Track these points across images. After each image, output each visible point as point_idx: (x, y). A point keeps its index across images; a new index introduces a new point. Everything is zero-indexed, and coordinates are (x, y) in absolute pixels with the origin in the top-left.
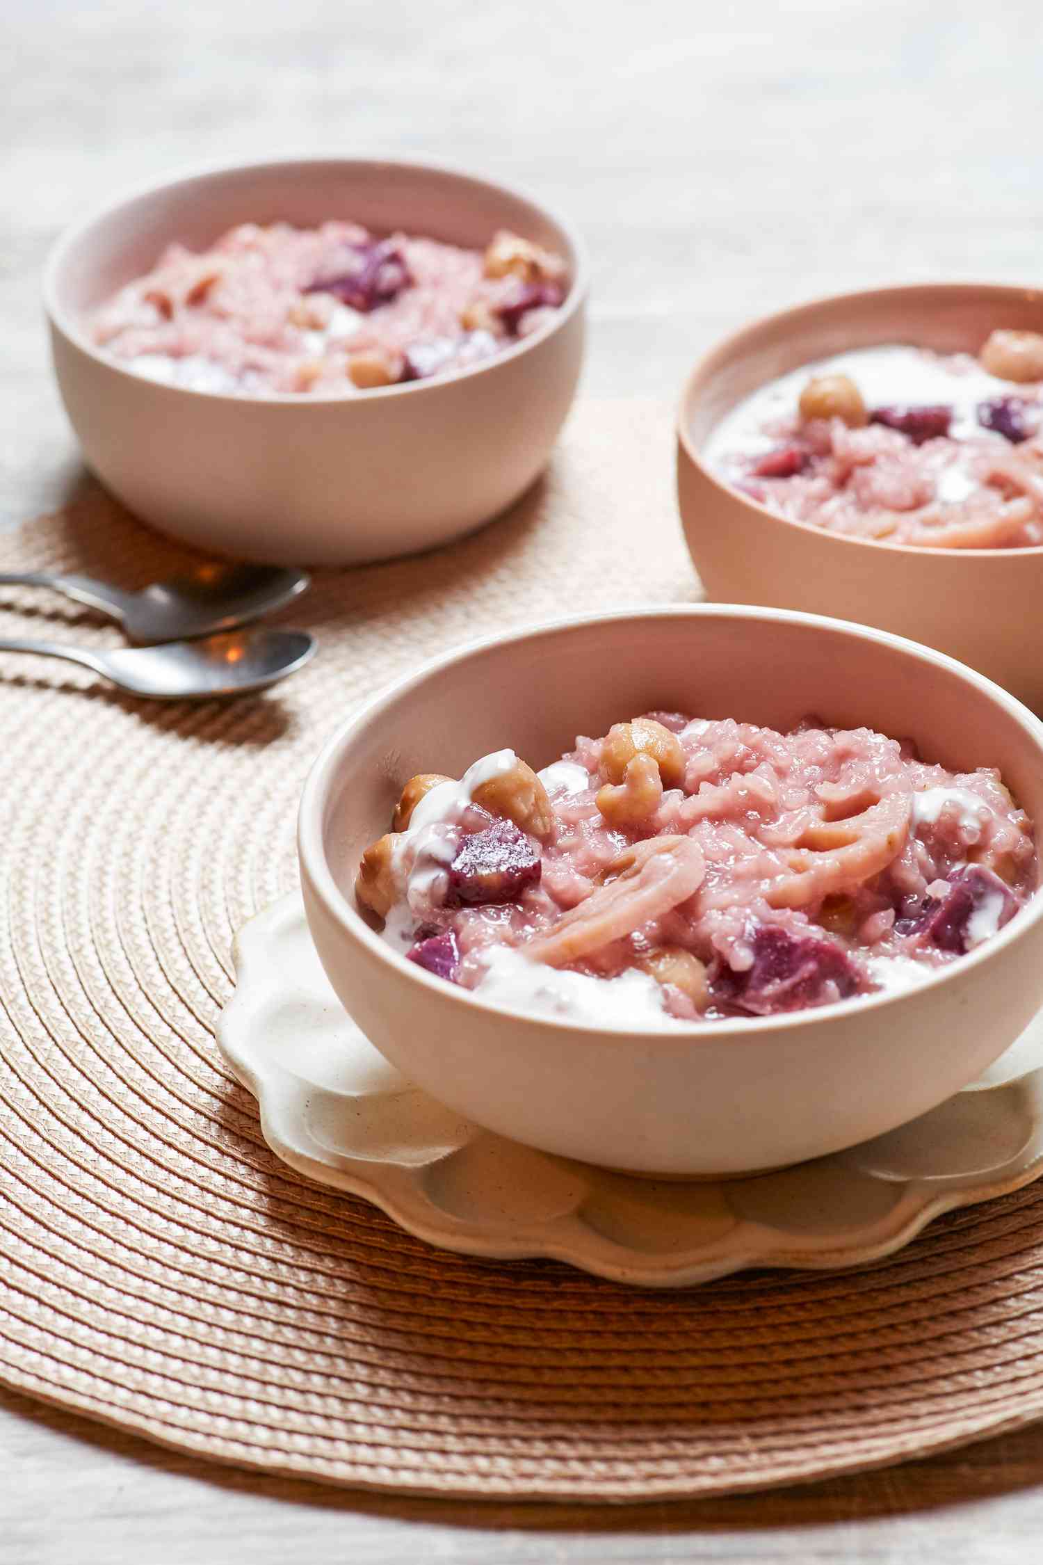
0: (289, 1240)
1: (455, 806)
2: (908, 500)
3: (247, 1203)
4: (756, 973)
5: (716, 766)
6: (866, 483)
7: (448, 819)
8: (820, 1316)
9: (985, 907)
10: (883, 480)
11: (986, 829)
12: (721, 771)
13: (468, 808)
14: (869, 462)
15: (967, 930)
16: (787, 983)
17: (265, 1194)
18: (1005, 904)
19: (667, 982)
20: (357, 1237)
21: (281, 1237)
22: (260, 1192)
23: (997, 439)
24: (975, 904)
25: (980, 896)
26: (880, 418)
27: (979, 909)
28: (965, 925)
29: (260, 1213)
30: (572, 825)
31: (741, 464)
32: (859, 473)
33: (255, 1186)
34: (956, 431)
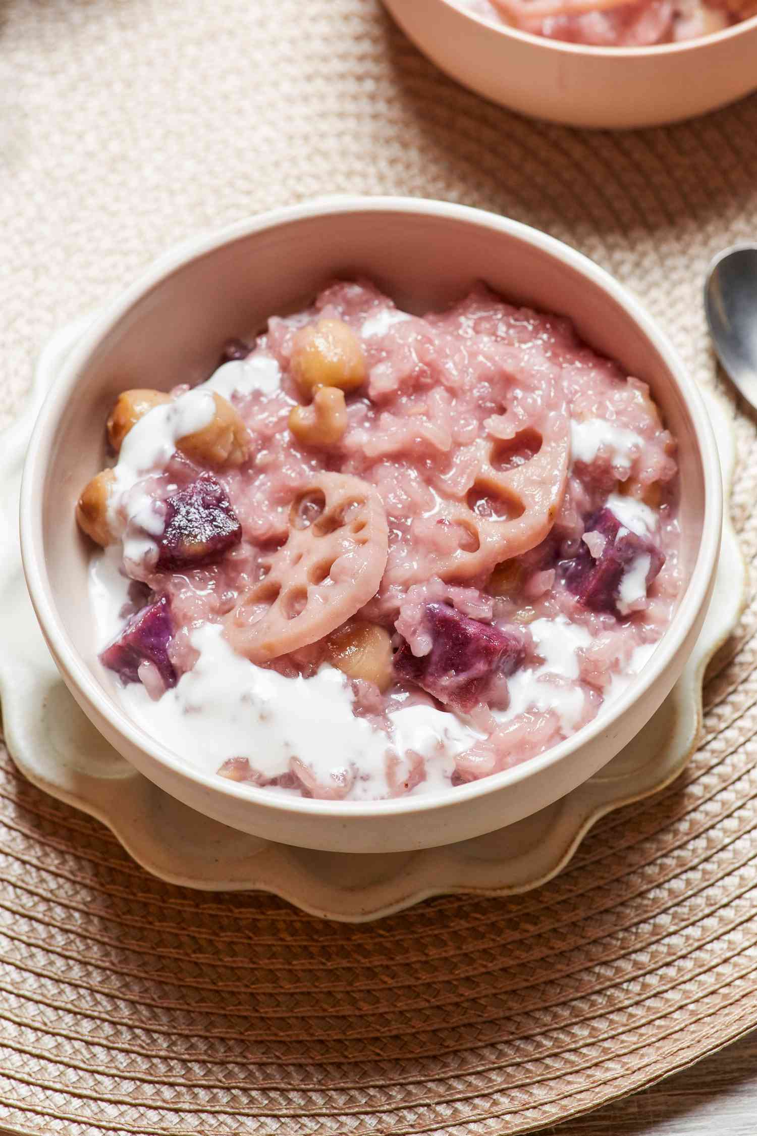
1: (162, 453)
4: (435, 658)
5: (396, 387)
7: (156, 466)
9: (635, 569)
11: (636, 465)
12: (399, 389)
13: (173, 457)
15: (619, 592)
16: (462, 678)
18: (651, 563)
19: (356, 677)
24: (626, 567)
25: (630, 561)
27: (629, 572)
28: (617, 587)
30: (266, 441)
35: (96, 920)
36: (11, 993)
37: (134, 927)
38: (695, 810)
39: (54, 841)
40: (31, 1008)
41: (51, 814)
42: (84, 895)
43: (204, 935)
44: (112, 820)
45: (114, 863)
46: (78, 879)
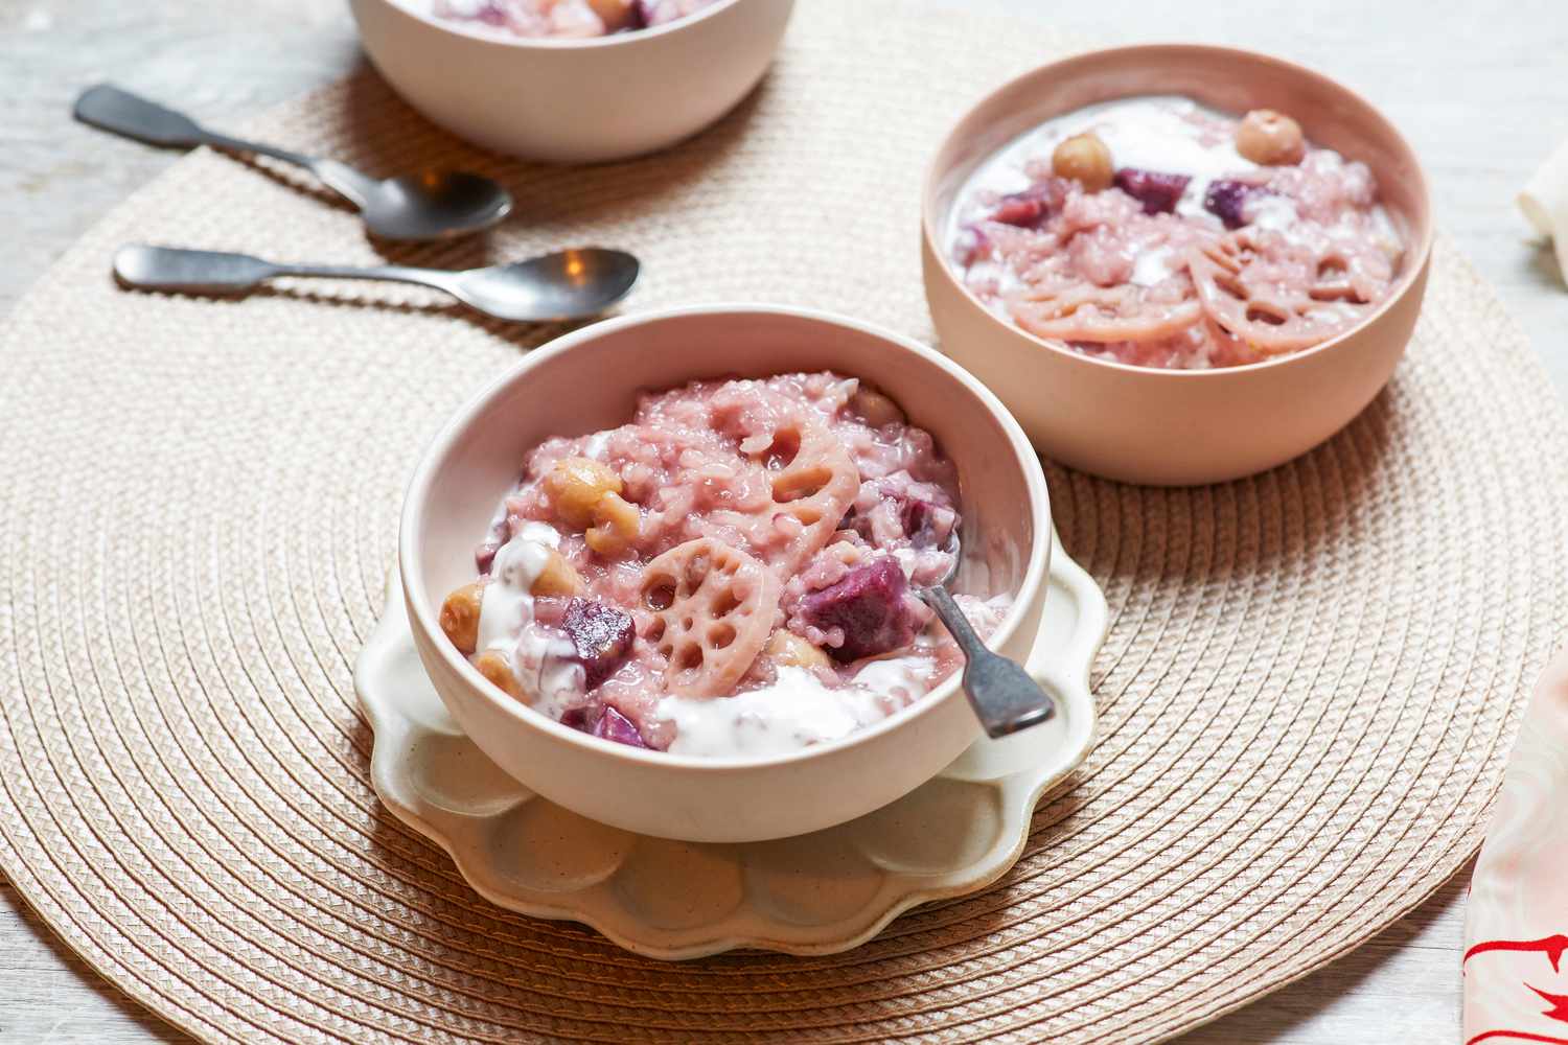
0: (383, 867)
2: (1106, 277)
3: (358, 826)
6: (1081, 250)
8: (797, 988)
10: (1095, 252)
14: (1089, 229)
17: (374, 818)
20: (439, 870)
21: (377, 863)
22: (370, 815)
23: (1215, 222)
26: (1121, 181)
29: (366, 836)
31: (989, 205)
32: (1078, 237)
33: (367, 808)
34: (1184, 207)
35: (422, 941)
36: (329, 986)
37: (457, 951)
38: (1009, 927)
39: (397, 872)
40: (346, 1001)
41: (401, 852)
42: (417, 919)
43: (521, 963)
44: (453, 847)
45: (451, 897)
46: (414, 906)
